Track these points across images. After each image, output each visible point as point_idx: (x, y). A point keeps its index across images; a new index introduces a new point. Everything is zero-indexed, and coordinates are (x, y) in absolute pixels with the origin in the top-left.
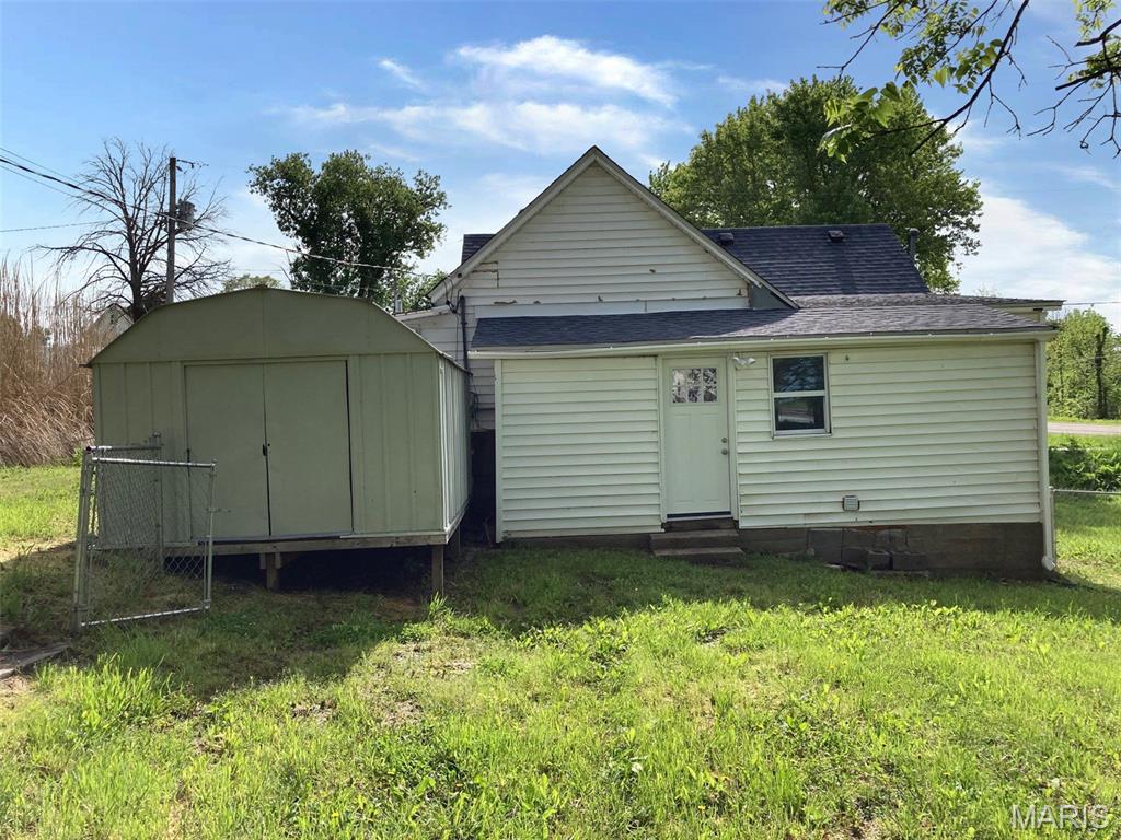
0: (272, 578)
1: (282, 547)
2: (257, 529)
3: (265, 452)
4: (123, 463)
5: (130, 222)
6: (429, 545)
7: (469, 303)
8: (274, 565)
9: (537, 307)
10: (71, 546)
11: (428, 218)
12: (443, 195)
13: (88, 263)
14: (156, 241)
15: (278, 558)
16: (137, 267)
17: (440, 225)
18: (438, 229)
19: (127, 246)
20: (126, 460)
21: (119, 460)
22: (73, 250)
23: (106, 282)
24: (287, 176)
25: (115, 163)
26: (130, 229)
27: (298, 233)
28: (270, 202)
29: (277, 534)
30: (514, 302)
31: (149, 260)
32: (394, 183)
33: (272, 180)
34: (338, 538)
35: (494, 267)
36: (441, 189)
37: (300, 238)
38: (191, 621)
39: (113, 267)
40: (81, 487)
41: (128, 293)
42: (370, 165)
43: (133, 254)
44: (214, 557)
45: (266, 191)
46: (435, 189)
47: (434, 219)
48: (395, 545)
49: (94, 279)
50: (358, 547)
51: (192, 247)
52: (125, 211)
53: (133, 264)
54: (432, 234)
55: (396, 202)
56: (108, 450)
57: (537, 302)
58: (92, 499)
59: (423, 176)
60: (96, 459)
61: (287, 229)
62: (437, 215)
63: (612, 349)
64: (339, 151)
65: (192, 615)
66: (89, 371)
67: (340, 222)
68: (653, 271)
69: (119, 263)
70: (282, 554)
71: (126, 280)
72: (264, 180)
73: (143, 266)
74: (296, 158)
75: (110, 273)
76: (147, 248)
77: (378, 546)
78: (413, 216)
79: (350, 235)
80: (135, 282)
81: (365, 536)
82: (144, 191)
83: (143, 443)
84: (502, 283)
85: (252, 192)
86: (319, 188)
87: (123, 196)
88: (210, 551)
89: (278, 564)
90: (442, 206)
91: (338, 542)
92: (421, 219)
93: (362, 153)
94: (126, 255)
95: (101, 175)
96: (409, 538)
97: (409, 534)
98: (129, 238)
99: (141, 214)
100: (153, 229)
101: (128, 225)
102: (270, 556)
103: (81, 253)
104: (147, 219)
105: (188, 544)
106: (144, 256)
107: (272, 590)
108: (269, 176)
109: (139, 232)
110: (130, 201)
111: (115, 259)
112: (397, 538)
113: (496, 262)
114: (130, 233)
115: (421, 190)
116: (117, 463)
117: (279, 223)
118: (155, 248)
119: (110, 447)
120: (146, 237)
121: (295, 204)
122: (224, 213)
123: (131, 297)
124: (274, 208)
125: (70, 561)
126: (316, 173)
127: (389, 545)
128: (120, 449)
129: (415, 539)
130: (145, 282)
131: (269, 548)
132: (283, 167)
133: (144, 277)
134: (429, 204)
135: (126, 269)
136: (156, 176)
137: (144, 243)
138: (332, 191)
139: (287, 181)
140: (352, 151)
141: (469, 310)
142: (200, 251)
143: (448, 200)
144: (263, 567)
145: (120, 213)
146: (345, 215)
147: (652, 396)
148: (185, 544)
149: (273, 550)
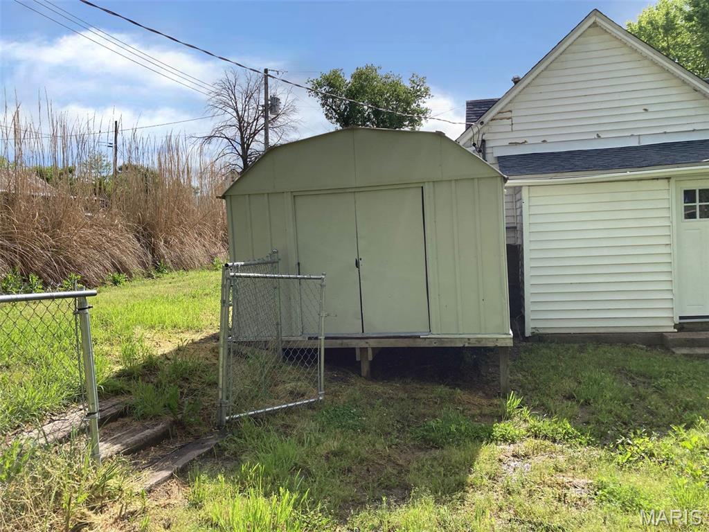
0: (365, 368)
1: (373, 343)
2: (352, 328)
3: (357, 265)
4: (254, 277)
5: (240, 119)
6: (496, 347)
7: (488, 145)
8: (367, 358)
9: (545, 144)
10: (215, 337)
11: (418, 105)
12: (428, 89)
13: (218, 146)
14: (255, 130)
15: (370, 352)
16: (245, 146)
17: (427, 109)
18: (424, 112)
19: (239, 134)
20: (256, 275)
21: (251, 275)
22: (210, 137)
23: (228, 157)
24: (330, 85)
25: (231, 83)
26: (240, 123)
27: (338, 121)
28: (320, 102)
29: (368, 333)
30: (526, 142)
31: (252, 141)
32: (395, 85)
33: (321, 88)
34: (419, 337)
35: (509, 115)
36: (427, 85)
37: (338, 124)
38: (310, 412)
39: (231, 147)
40: (222, 298)
41: (241, 163)
42: (381, 73)
43: (242, 138)
44: (325, 349)
45: (318, 95)
46: (422, 86)
47: (422, 105)
48: (467, 345)
49: (221, 155)
50: (435, 345)
51: (276, 132)
52: (237, 112)
53: (242, 145)
54: (421, 115)
55: (398, 96)
56: (241, 265)
57: (544, 141)
58: (231, 308)
59: (415, 78)
60: (232, 274)
61: (331, 118)
62: (424, 102)
63: (629, 174)
64: (362, 66)
65: (310, 406)
66: (224, 201)
67: (362, 112)
68: (646, 110)
69: (235, 144)
70: (373, 349)
71: (239, 154)
72: (316, 88)
73: (248, 145)
74: (335, 72)
75: (230, 151)
76: (250, 134)
77: (453, 345)
78: (409, 104)
79: (369, 120)
80: (244, 157)
81: (440, 336)
82: (247, 99)
83: (266, 259)
84: (515, 127)
85: (310, 96)
86: (350, 91)
87: (236, 103)
88: (322, 345)
89: (370, 358)
90: (427, 97)
91: (419, 340)
92: (414, 106)
93: (376, 66)
94: (238, 139)
95: (224, 92)
96: (479, 340)
97: (479, 336)
98: (240, 129)
99: (246, 114)
100: (253, 122)
101: (239, 120)
102: (363, 350)
103: (214, 140)
104: (250, 116)
105: (300, 339)
106: (248, 139)
107: (366, 378)
108: (320, 85)
109: (246, 125)
110: (240, 107)
111: (233, 142)
112: (469, 339)
113: (511, 111)
114: (240, 126)
115: (413, 87)
116: (249, 277)
117: (326, 114)
118: (255, 134)
119: (243, 263)
120: (249, 127)
121: (335, 102)
122: (294, 110)
123: (242, 165)
124: (323, 105)
125: (215, 351)
126: (348, 81)
127: (462, 345)
128: (251, 265)
129: (484, 341)
130: (250, 155)
131: (362, 344)
132: (327, 79)
133: (249, 153)
134: (418, 96)
135: (239, 148)
136: (254, 89)
137: (248, 132)
138: (358, 92)
139: (331, 87)
140: (369, 65)
141: (488, 151)
142: (280, 134)
143: (431, 92)
144: (358, 359)
145: (235, 114)
146: (366, 107)
147: (664, 213)
148: (299, 339)
149: (366, 346)
